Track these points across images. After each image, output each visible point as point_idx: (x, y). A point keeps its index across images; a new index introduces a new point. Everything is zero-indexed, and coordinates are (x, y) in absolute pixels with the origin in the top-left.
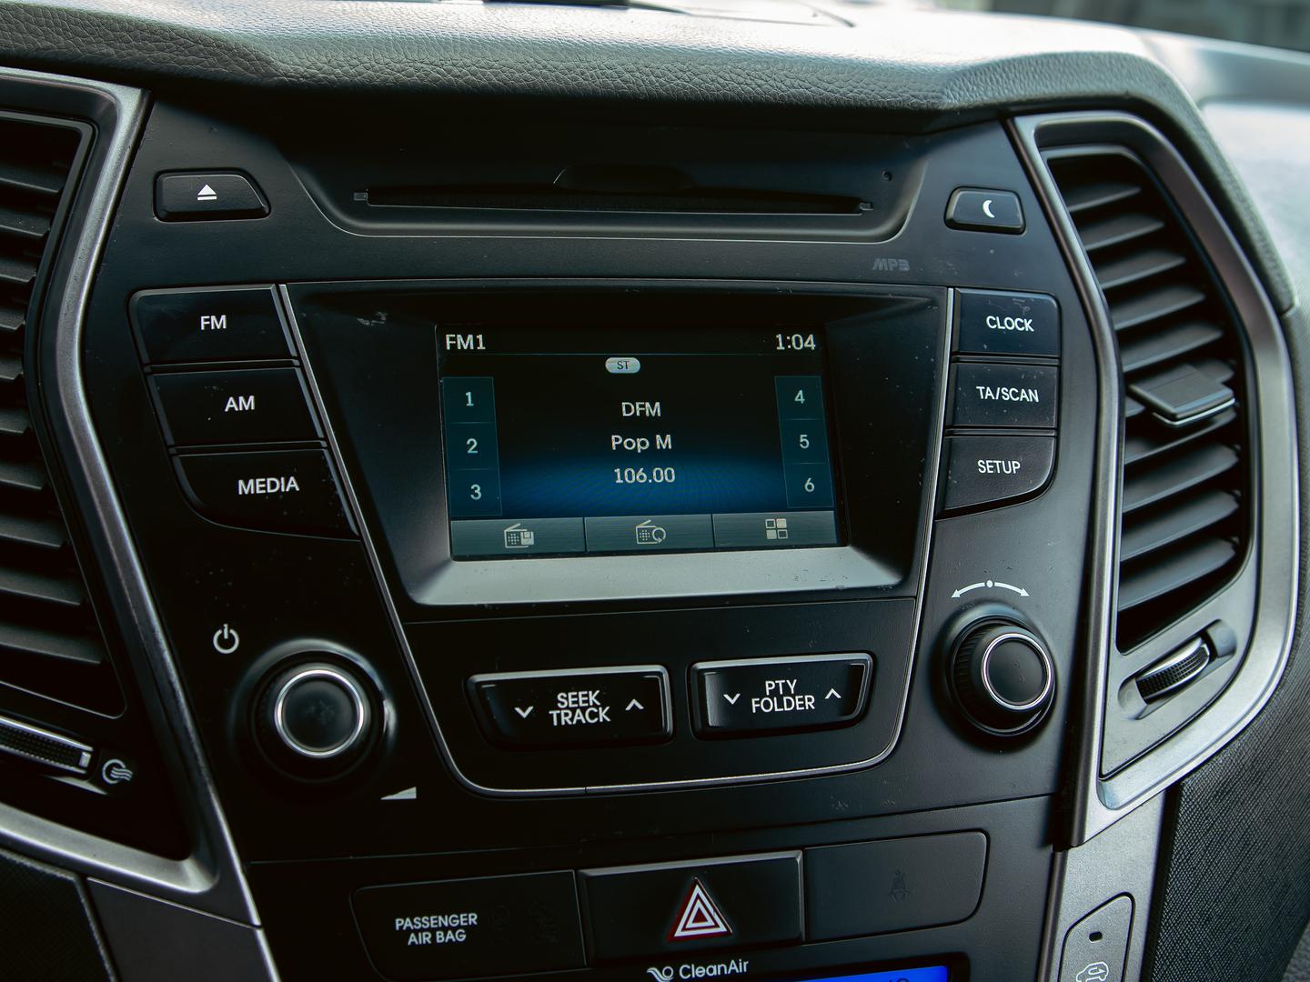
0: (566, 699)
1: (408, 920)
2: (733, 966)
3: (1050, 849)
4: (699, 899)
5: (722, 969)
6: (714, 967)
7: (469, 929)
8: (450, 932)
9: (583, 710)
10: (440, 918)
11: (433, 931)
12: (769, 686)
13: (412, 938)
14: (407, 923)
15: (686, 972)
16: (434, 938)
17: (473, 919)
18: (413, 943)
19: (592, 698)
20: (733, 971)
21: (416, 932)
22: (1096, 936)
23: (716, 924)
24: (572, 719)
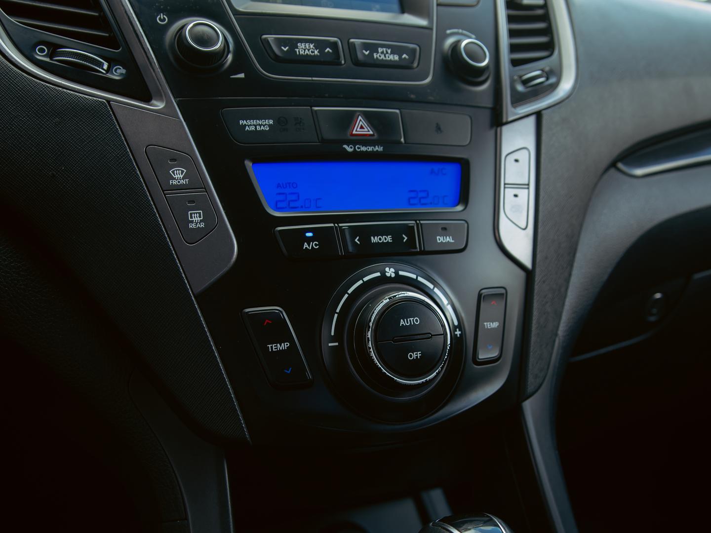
0: (301, 46)
1: (245, 121)
2: (377, 148)
3: (495, 128)
4: (360, 121)
5: (373, 149)
6: (370, 148)
7: (270, 126)
8: (262, 126)
9: (309, 50)
10: (258, 121)
11: (255, 126)
12: (380, 50)
13: (247, 128)
14: (245, 122)
15: (358, 148)
16: (256, 128)
17: (271, 122)
18: (247, 130)
19: (312, 46)
20: (377, 150)
21: (249, 126)
22: (517, 161)
23: (368, 131)
24: (304, 53)
